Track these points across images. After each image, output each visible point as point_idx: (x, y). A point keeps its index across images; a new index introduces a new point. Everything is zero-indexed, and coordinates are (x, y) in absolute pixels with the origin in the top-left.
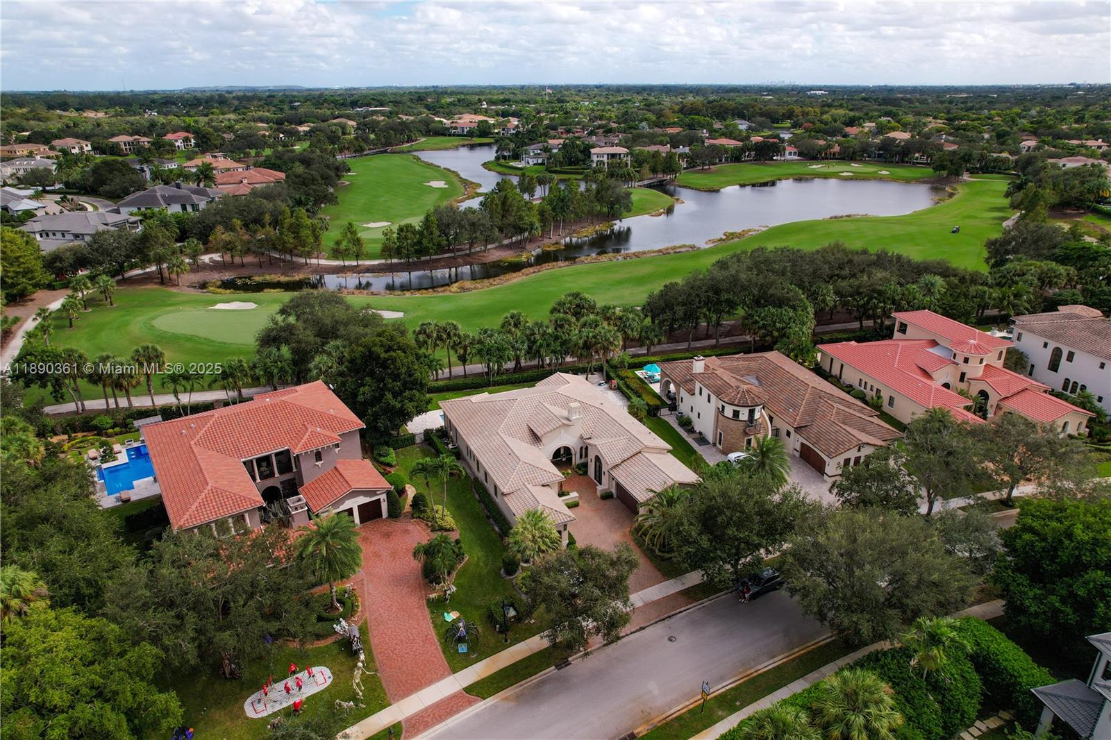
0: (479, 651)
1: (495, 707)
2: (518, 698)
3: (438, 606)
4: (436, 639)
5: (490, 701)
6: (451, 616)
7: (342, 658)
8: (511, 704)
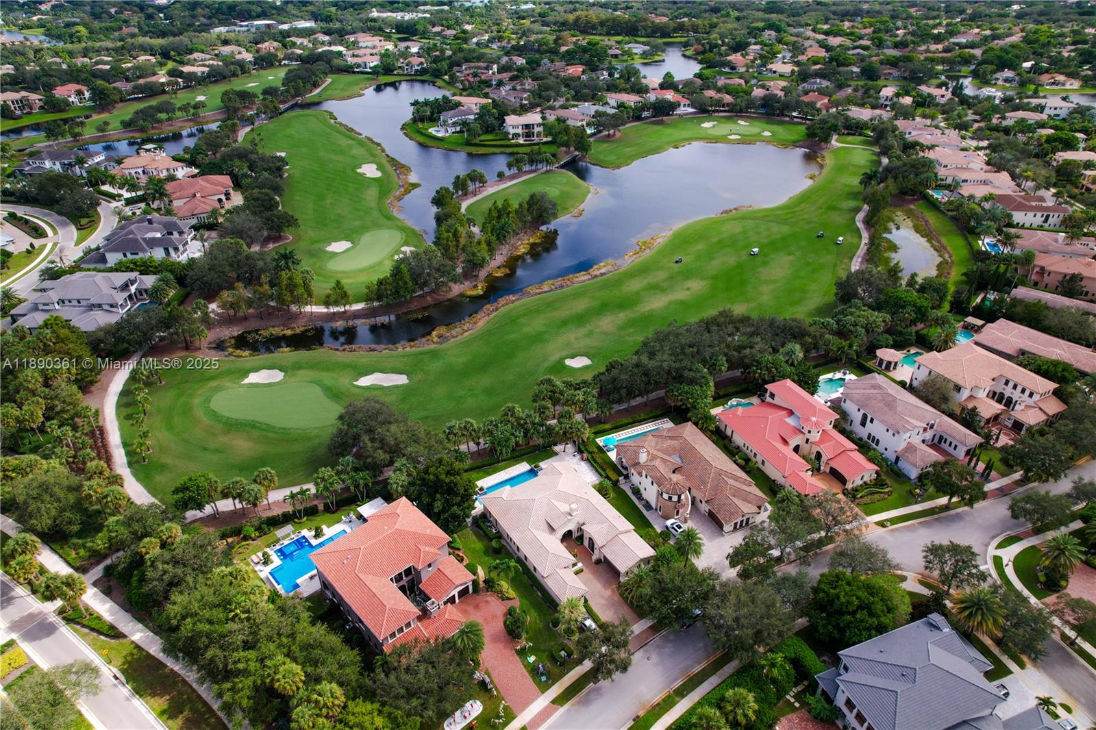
0: (553, 679)
1: (568, 710)
2: (580, 703)
3: (522, 653)
4: (527, 674)
5: (566, 707)
6: (532, 659)
7: (482, 693)
8: (576, 707)
